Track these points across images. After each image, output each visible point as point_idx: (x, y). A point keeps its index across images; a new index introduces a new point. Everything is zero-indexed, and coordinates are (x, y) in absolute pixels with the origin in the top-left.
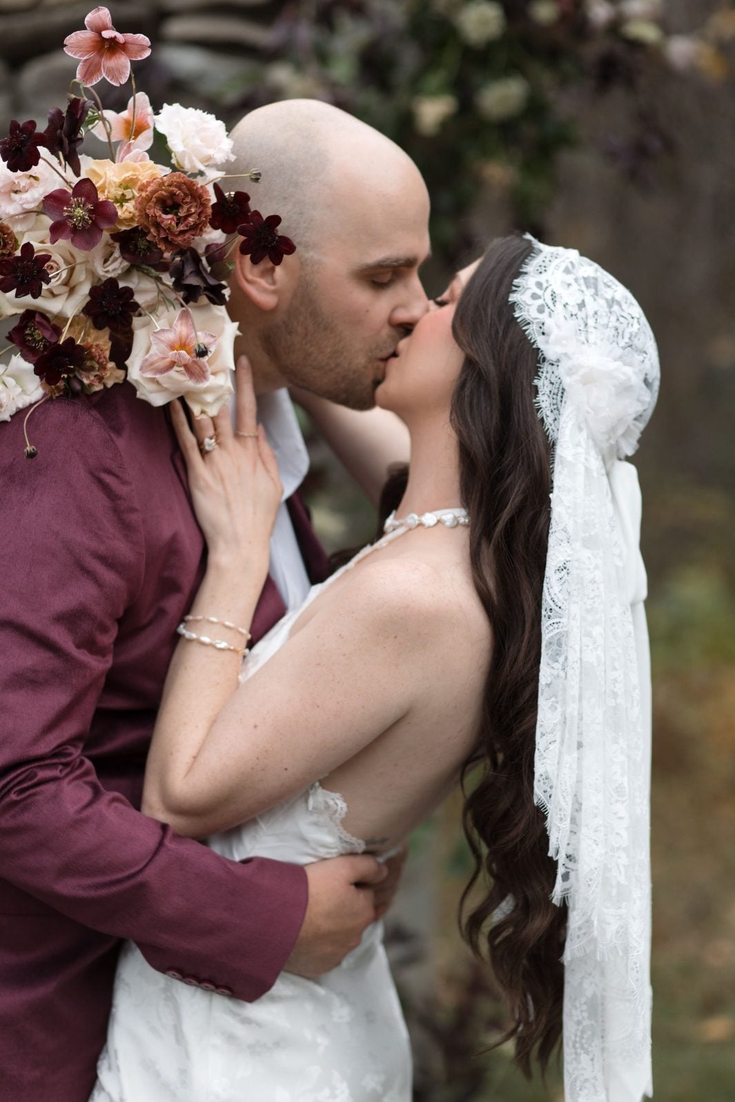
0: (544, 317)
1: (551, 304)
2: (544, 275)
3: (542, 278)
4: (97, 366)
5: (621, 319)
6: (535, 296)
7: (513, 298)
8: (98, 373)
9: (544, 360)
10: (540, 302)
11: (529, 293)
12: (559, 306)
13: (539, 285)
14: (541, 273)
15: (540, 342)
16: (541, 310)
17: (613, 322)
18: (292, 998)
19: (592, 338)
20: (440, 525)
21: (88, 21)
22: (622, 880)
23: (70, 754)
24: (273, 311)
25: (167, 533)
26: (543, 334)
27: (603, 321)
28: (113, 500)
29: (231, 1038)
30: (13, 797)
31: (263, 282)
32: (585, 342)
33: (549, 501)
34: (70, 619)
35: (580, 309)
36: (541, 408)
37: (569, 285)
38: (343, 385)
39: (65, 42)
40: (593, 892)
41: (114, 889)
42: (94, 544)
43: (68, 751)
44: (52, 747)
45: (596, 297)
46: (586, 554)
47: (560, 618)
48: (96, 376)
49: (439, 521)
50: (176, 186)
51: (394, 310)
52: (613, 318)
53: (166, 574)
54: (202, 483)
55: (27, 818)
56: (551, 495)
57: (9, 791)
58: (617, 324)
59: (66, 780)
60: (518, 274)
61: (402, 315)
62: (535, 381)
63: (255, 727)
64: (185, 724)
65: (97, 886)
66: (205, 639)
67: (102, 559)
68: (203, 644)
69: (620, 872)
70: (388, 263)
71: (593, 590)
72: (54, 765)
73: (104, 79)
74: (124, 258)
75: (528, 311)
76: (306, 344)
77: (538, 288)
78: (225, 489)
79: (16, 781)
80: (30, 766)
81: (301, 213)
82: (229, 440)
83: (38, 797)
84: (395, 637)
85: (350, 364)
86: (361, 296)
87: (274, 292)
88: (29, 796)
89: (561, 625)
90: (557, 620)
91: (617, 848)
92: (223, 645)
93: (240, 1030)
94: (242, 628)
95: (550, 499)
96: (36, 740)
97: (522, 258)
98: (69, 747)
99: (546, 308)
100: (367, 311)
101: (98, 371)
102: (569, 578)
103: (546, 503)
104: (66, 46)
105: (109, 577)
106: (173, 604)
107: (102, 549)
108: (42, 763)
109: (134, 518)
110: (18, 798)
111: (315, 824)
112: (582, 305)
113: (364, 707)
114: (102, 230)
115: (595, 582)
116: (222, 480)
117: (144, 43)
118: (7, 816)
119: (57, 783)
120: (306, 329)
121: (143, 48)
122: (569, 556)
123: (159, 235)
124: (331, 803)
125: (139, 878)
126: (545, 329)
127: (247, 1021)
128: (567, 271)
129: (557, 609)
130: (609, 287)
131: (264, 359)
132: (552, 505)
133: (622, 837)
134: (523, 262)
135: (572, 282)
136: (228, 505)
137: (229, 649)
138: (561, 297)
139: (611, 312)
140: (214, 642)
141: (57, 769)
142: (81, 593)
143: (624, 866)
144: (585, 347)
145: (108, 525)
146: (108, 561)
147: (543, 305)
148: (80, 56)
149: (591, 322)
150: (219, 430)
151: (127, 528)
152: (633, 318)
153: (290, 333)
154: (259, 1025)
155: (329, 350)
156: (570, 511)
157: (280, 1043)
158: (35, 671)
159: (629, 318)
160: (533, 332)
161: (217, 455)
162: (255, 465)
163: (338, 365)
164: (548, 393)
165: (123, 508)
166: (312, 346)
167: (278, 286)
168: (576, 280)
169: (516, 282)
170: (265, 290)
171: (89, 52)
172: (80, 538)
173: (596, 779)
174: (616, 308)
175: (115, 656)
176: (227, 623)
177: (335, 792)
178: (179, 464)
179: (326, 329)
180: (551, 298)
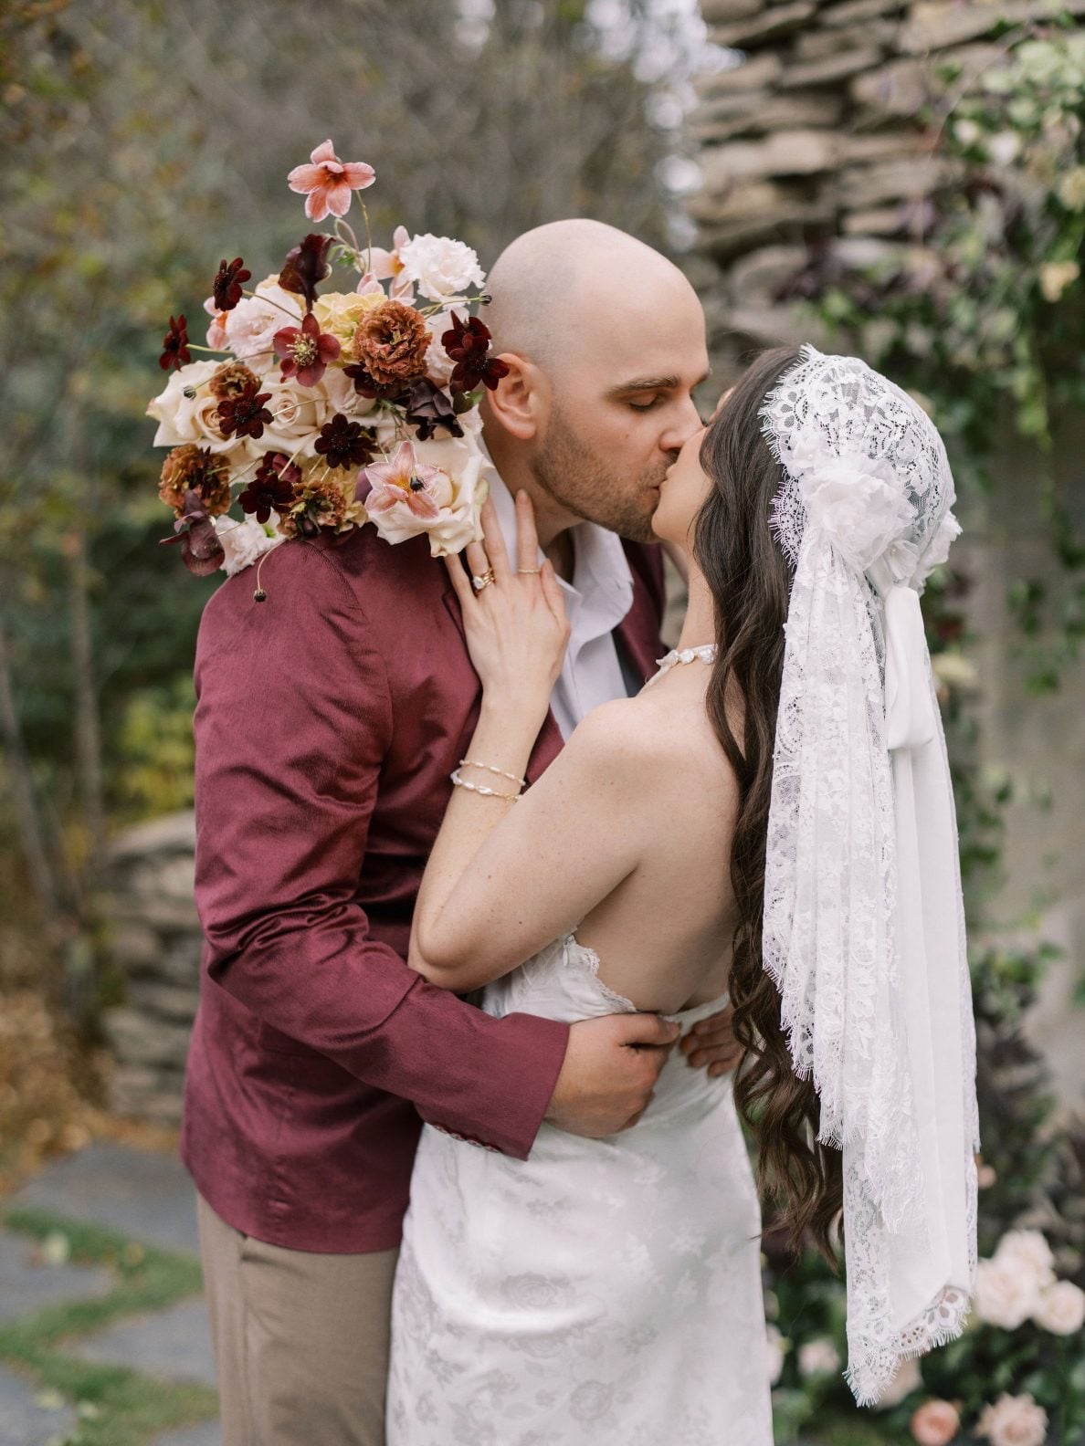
0: (793, 430)
1: (801, 418)
2: (801, 384)
3: (797, 389)
4: (332, 505)
5: (882, 428)
6: (786, 408)
7: (763, 411)
8: (334, 513)
9: (788, 477)
10: (790, 413)
11: (780, 405)
12: (810, 417)
13: (792, 396)
14: (797, 383)
15: (784, 458)
16: (789, 423)
17: (870, 430)
18: (577, 1158)
19: (843, 450)
20: (697, 661)
21: (314, 156)
22: (865, 1055)
23: (323, 903)
24: (532, 441)
25: (420, 677)
26: (789, 448)
27: (860, 430)
28: (346, 642)
29: (509, 1196)
30: (256, 945)
31: (517, 410)
32: (835, 454)
33: (783, 632)
34: (307, 764)
35: (833, 420)
36: (779, 529)
37: (824, 393)
38: (617, 516)
39: (289, 178)
40: (822, 1067)
41: (356, 1043)
42: (326, 688)
43: (321, 899)
44: (297, 895)
45: (854, 405)
46: (826, 689)
47: (788, 760)
48: (333, 516)
49: (695, 658)
50: (388, 314)
51: (663, 434)
52: (871, 427)
53: (428, 717)
54: (474, 623)
55: (272, 967)
56: (784, 625)
57: (252, 940)
58: (876, 434)
59: (315, 930)
60: (774, 385)
61: (671, 440)
62: (773, 500)
63: (490, 877)
64: (440, 873)
65: (341, 1039)
66: (470, 785)
67: (337, 703)
68: (467, 790)
69: (862, 1047)
70: (640, 383)
71: (830, 730)
72: (302, 914)
73: (330, 214)
74: (358, 393)
75: (776, 425)
76: (568, 473)
77: (790, 399)
78: (496, 629)
79: (260, 930)
80: (273, 915)
81: (547, 336)
82: (505, 578)
83: (282, 946)
84: (612, 783)
85: (619, 492)
86: (620, 420)
87: (530, 420)
88: (273, 945)
89: (789, 769)
90: (786, 764)
91: (860, 1018)
92: (488, 791)
93: (517, 1188)
94: (510, 773)
95: (783, 630)
96: (278, 888)
97: (782, 368)
98: (323, 895)
99: (795, 420)
100: (627, 436)
101: (334, 510)
102: (800, 716)
103: (780, 634)
104: (290, 182)
105: (346, 721)
106: (439, 749)
107: (335, 693)
108: (288, 911)
109: (370, 660)
110: (261, 947)
111: (576, 980)
112: (834, 416)
113: (584, 859)
114: (325, 365)
115: (833, 720)
116: (494, 619)
117: (367, 172)
118: (254, 963)
119: (304, 931)
120: (565, 457)
121: (366, 177)
122: (799, 692)
123: (372, 366)
124: (585, 958)
125: (379, 1033)
126: (790, 444)
127: (524, 1179)
128: (828, 380)
129: (785, 751)
130: (874, 393)
131: (540, 492)
132: (787, 636)
133: (865, 1006)
134: (782, 373)
135: (829, 390)
136: (499, 645)
137: (493, 795)
138: (813, 407)
139: (868, 421)
140: (477, 788)
141: (304, 918)
142: (315, 738)
143: (868, 1039)
144: (836, 460)
145: (342, 668)
146: (346, 707)
147: (792, 418)
148: (305, 191)
149: (843, 433)
150: (495, 567)
151: (364, 670)
152: (897, 426)
153: (552, 462)
154: (538, 1184)
155: (592, 479)
156: (802, 642)
157: (562, 1204)
158: (273, 818)
159: (892, 426)
160: (778, 447)
161: (490, 594)
162: (534, 602)
163: (607, 494)
164: (792, 513)
165: (355, 650)
166: (574, 475)
167: (534, 413)
168: (834, 389)
169: (769, 394)
170: (519, 419)
171: (313, 185)
172: (311, 681)
173: (829, 942)
174: (875, 416)
175: (378, 802)
176: (493, 768)
177: (588, 947)
178: (451, 603)
179: (585, 456)
180: (802, 408)
